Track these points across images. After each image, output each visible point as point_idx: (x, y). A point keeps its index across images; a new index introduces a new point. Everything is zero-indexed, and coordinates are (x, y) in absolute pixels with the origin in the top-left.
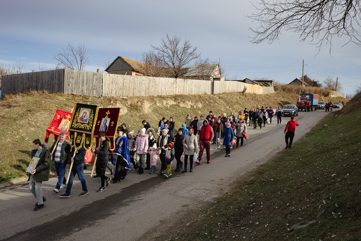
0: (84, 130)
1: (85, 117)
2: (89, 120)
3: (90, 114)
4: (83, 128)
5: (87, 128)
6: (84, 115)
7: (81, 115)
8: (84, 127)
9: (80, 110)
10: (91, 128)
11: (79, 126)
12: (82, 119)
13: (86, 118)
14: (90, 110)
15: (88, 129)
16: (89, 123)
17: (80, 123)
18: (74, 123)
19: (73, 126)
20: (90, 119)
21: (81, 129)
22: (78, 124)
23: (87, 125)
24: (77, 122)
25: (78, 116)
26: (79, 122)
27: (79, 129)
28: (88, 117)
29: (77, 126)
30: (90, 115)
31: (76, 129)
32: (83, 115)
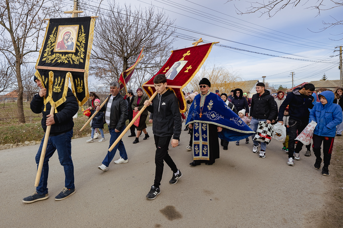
0: (69, 65)
1: (68, 42)
2: (77, 45)
3: (79, 33)
4: (66, 62)
5: (73, 61)
6: (66, 37)
7: (60, 39)
8: (68, 61)
9: (57, 30)
10: (82, 61)
11: (56, 59)
12: (62, 45)
13: (70, 43)
14: (77, 27)
15: (77, 63)
16: (77, 51)
17: (60, 53)
18: (45, 55)
19: (44, 59)
20: (79, 44)
21: (62, 64)
22: (54, 56)
23: (74, 56)
24: (52, 52)
25: (54, 42)
26: (56, 53)
27: (57, 64)
28: (75, 41)
29: (52, 60)
30: (78, 36)
31: (50, 65)
32: (64, 38)
